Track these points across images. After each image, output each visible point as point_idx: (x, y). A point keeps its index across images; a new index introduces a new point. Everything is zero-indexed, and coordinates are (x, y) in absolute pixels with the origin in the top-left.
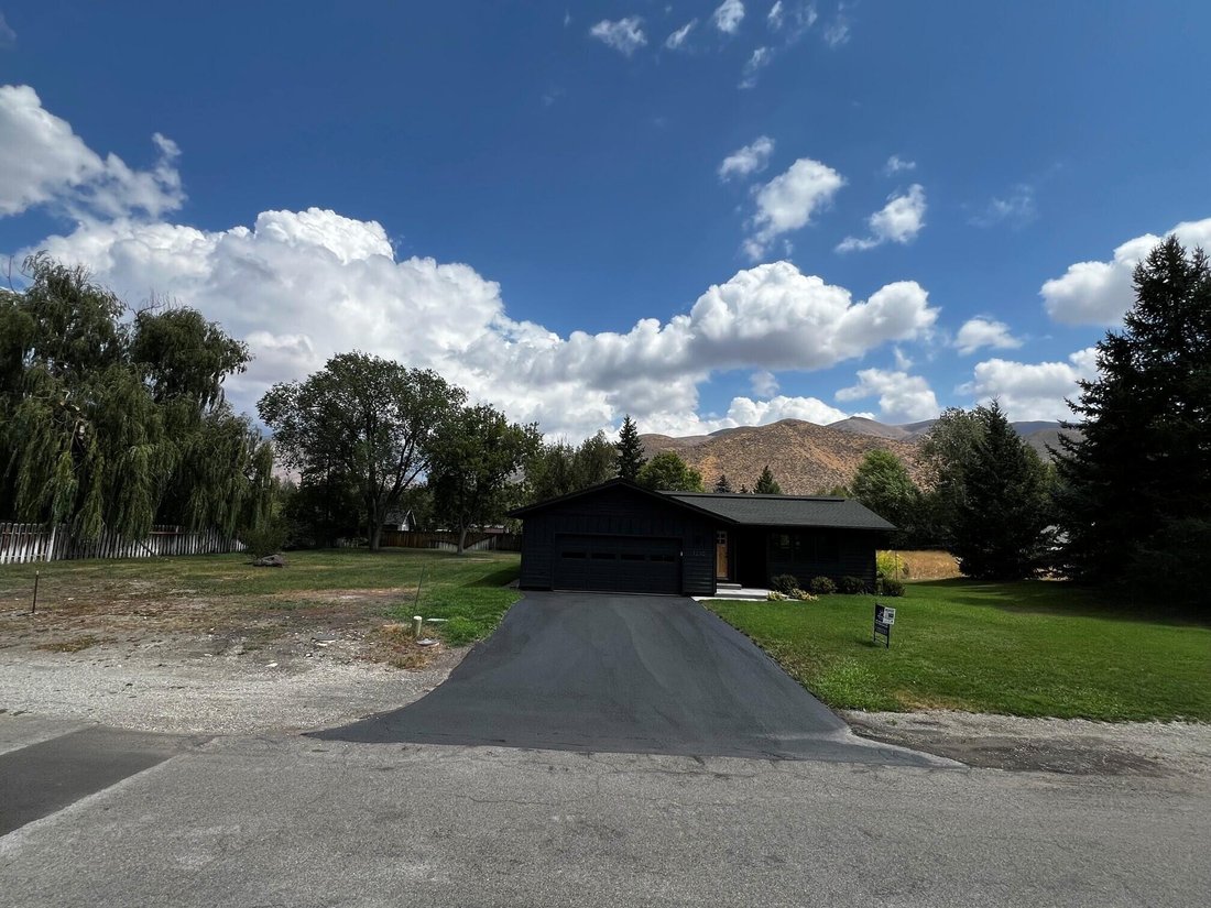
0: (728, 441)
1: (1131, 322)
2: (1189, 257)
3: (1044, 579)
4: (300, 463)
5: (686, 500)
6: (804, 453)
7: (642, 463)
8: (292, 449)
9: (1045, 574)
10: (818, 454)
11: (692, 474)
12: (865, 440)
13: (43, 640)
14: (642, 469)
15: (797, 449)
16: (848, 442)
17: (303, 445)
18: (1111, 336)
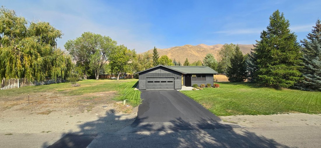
0: (174, 50)
1: (268, 28)
2: (280, 14)
3: (245, 81)
4: (76, 60)
5: (172, 68)
6: (190, 52)
7: (158, 57)
8: (74, 56)
9: (245, 80)
10: (194, 53)
11: (170, 60)
12: (204, 49)
13: (39, 112)
14: (159, 59)
15: (189, 52)
16: (200, 50)
17: (76, 55)
18: (264, 31)
